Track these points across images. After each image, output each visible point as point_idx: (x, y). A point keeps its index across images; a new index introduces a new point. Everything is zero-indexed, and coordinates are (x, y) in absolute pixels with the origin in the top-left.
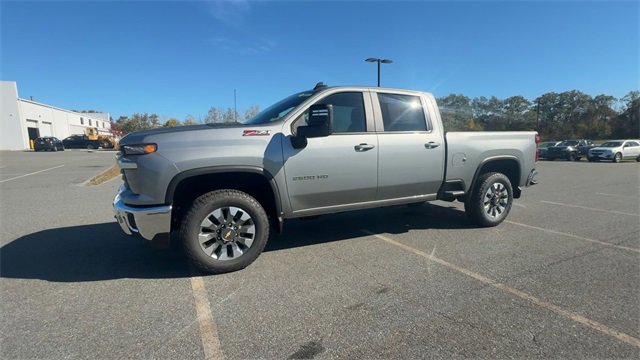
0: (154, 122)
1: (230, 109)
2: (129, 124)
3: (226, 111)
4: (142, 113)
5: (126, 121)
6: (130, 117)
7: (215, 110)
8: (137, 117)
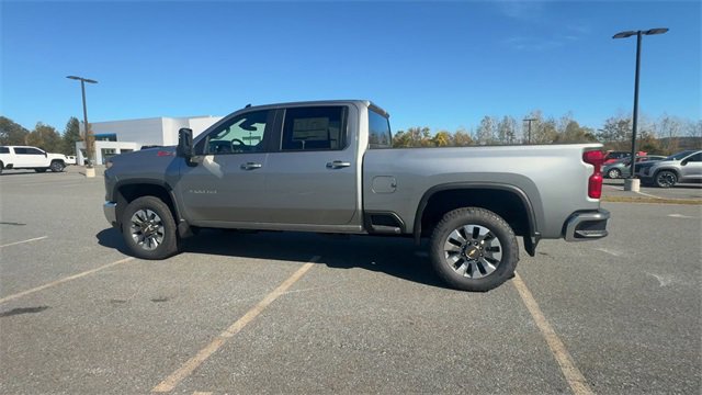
0: (426, 135)
1: (506, 117)
2: (403, 138)
3: (501, 119)
4: (415, 128)
5: (401, 135)
6: (406, 132)
7: (487, 118)
8: (411, 131)
